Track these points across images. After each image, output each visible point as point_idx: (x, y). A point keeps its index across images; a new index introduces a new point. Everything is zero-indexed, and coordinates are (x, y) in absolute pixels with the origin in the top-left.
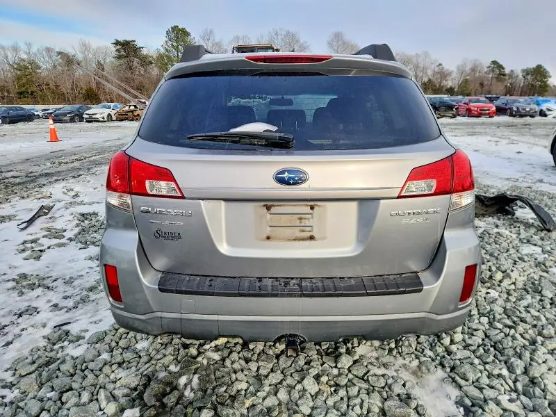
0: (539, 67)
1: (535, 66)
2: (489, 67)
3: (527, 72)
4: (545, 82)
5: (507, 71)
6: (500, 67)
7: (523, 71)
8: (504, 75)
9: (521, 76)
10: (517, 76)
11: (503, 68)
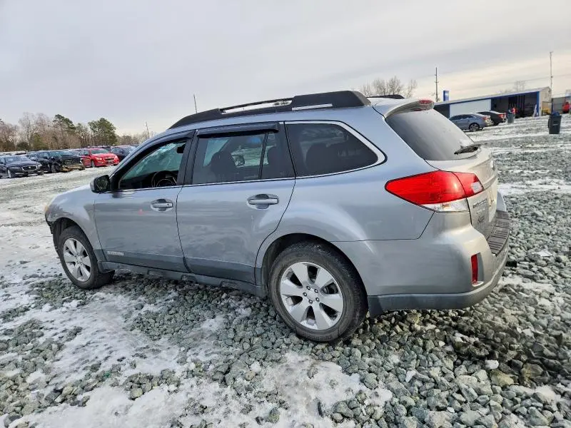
0: (103, 120)
1: (99, 120)
2: (55, 121)
3: (93, 125)
4: (113, 134)
5: (75, 124)
6: (67, 121)
7: (90, 124)
8: (74, 128)
9: (89, 130)
10: (86, 129)
11: (71, 122)
